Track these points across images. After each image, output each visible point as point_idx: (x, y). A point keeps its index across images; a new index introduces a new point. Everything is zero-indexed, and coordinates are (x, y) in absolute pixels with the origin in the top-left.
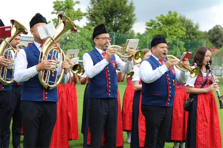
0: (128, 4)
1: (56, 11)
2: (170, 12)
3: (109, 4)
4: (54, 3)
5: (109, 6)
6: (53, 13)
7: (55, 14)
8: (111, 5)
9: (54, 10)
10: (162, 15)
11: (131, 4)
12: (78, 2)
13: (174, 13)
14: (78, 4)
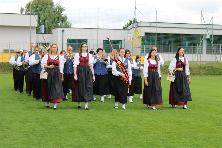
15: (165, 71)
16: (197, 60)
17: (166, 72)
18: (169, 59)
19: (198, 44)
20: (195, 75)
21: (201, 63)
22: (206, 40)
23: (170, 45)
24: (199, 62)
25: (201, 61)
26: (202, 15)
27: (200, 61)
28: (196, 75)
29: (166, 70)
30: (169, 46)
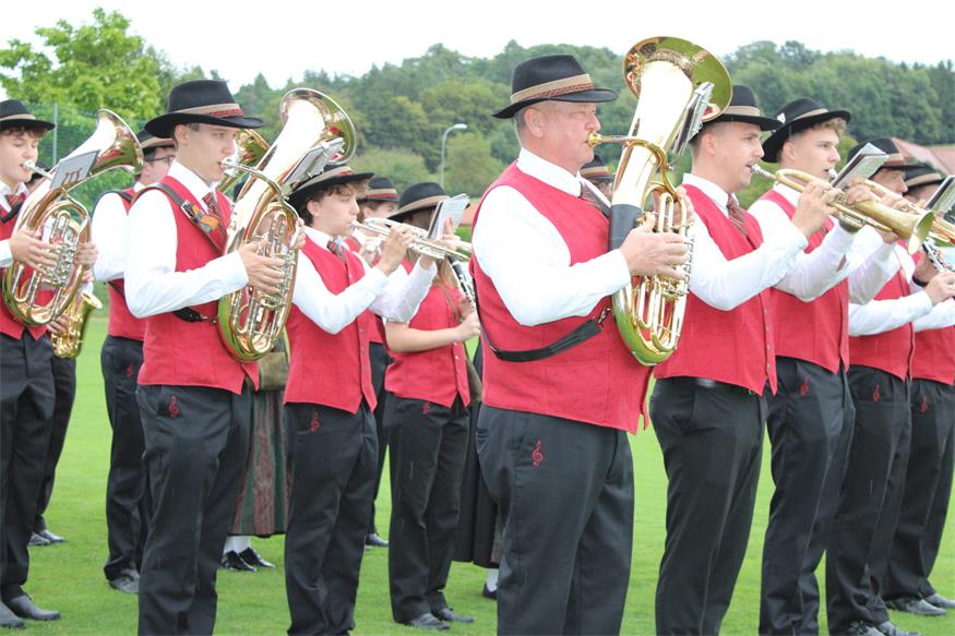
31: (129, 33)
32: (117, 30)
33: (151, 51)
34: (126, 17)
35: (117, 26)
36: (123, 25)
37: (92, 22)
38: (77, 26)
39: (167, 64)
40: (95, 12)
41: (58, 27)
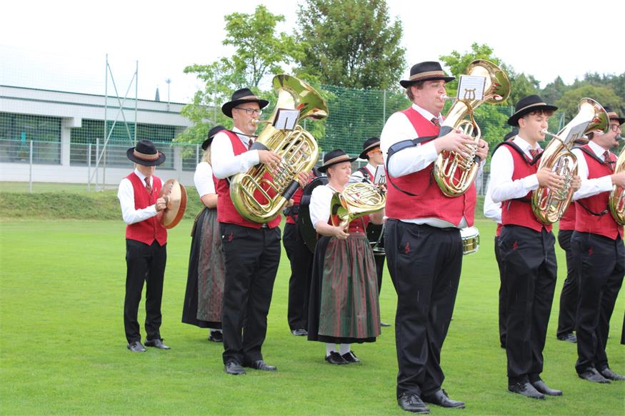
0: (390, 25)
1: (232, 38)
2: (475, 46)
3: (354, 23)
4: (228, 19)
5: (353, 28)
6: (226, 43)
7: (230, 46)
8: (357, 24)
9: (228, 35)
10: (455, 53)
11: (397, 25)
12: (281, 18)
13: (484, 47)
14: (282, 22)
15: (31, 208)
16: (95, 183)
17: (33, 210)
18: (30, 175)
19: (98, 139)
20: (108, 218)
21: (106, 187)
22: (70, 131)
23: (32, 139)
24: (99, 185)
25: (106, 183)
26: (108, 64)
27: (101, 182)
28: (111, 219)
29: (31, 205)
30: (32, 141)
31: (492, 56)
32: (485, 55)
33: (504, 66)
34: (490, 48)
35: (485, 53)
36: (488, 52)
37: (471, 51)
38: (462, 54)
39: (513, 73)
40: (473, 46)
41: (452, 55)
